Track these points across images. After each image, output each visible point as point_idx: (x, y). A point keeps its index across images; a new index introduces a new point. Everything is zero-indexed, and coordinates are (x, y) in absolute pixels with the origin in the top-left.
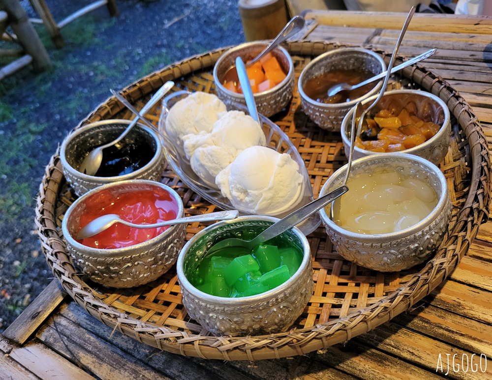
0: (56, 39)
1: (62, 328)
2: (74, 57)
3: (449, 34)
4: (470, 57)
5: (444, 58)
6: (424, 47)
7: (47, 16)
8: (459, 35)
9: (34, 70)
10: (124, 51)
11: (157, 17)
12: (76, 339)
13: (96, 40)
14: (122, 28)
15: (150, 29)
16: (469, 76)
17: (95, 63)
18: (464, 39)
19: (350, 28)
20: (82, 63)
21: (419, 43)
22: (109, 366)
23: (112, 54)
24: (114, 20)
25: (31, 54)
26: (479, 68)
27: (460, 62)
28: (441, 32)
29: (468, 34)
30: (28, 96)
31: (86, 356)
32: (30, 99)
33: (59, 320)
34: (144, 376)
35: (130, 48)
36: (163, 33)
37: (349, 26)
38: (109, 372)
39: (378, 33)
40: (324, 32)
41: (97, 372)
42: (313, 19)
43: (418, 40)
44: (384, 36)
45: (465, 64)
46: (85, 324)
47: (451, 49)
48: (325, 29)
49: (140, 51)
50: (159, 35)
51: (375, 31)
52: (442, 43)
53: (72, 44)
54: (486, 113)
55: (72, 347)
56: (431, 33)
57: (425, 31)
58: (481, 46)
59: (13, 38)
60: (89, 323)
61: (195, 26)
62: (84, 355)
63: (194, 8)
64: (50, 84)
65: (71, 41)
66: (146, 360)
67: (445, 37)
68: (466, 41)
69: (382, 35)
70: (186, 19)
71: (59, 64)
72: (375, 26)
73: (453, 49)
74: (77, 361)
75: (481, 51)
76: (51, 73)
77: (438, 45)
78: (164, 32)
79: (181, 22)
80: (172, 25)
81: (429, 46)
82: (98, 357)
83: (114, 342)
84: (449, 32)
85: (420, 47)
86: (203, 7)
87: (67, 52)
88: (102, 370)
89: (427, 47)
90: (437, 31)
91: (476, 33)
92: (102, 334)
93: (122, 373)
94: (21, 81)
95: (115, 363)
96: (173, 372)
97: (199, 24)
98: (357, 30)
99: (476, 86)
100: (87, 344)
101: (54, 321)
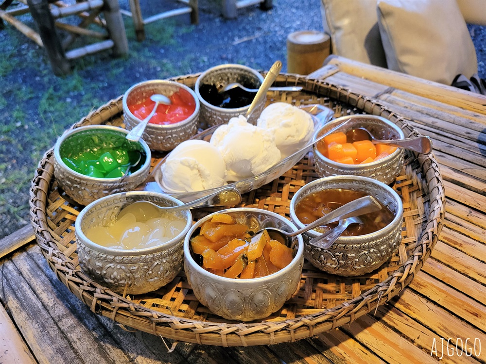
0: (139, 33)
1: (7, 271)
2: (149, 51)
3: (456, 108)
4: (465, 134)
5: (440, 129)
6: (427, 114)
7: (137, 11)
8: (465, 111)
9: (113, 54)
10: (193, 56)
11: (230, 34)
12: (13, 283)
13: (172, 41)
14: (198, 36)
15: (221, 42)
16: (455, 151)
17: (165, 61)
18: (467, 116)
19: (367, 81)
20: (154, 58)
21: (424, 109)
22: (26, 314)
23: (181, 56)
24: (193, 27)
25: (114, 41)
26: (469, 146)
27: (453, 137)
28: (449, 104)
29: (473, 112)
30: (101, 75)
31: (13, 301)
32: (101, 78)
33: (8, 264)
34: (48, 332)
35: (199, 55)
36: (230, 48)
37: (366, 79)
38: (24, 319)
39: (389, 92)
40: (341, 79)
41: (16, 317)
42: (337, 65)
43: (424, 107)
44: (394, 95)
45: (457, 139)
46: (26, 274)
47: (451, 123)
48: (344, 77)
49: (205, 59)
50: (226, 49)
51: (388, 89)
52: (445, 115)
53: (151, 40)
54: (455, 190)
55: (7, 289)
56: (440, 103)
57: (435, 100)
58: (481, 126)
59: (103, 24)
60: (29, 274)
61: (260, 48)
62: (13, 299)
63: (265, 32)
64: (121, 70)
65: (151, 37)
66: (56, 319)
67: (450, 110)
68: (469, 119)
69: (392, 93)
70: (254, 41)
71: (135, 54)
72: (390, 85)
73: (453, 123)
74: (5, 302)
75: (479, 131)
76: (126, 60)
77: (440, 116)
78: (232, 47)
79: (249, 42)
80: (240, 43)
81: (431, 114)
82: (22, 304)
83: (40, 296)
84: (457, 106)
85: (422, 113)
86: (274, 33)
87: (145, 46)
88: (20, 316)
89: (429, 115)
90: (445, 103)
91: (483, 114)
92: (34, 286)
93: (34, 324)
94: (99, 61)
95: (32, 314)
96: (73, 337)
97: (265, 47)
98: (372, 84)
99: (457, 163)
100: (19, 291)
101: (4, 264)
